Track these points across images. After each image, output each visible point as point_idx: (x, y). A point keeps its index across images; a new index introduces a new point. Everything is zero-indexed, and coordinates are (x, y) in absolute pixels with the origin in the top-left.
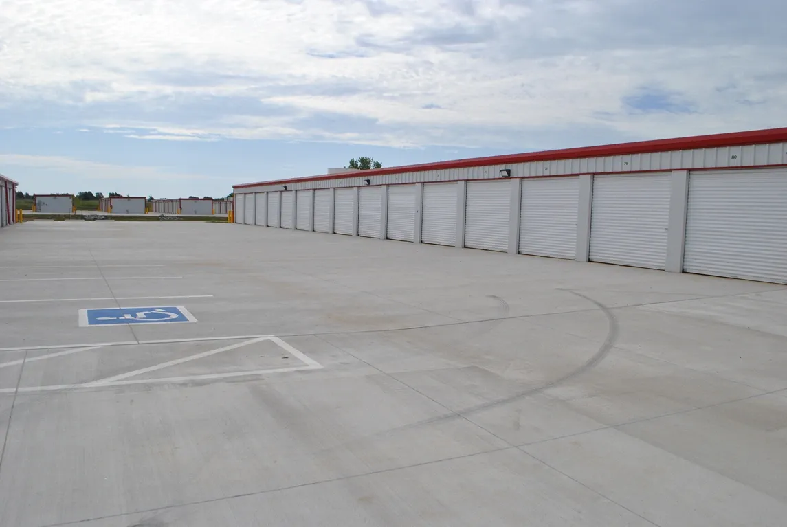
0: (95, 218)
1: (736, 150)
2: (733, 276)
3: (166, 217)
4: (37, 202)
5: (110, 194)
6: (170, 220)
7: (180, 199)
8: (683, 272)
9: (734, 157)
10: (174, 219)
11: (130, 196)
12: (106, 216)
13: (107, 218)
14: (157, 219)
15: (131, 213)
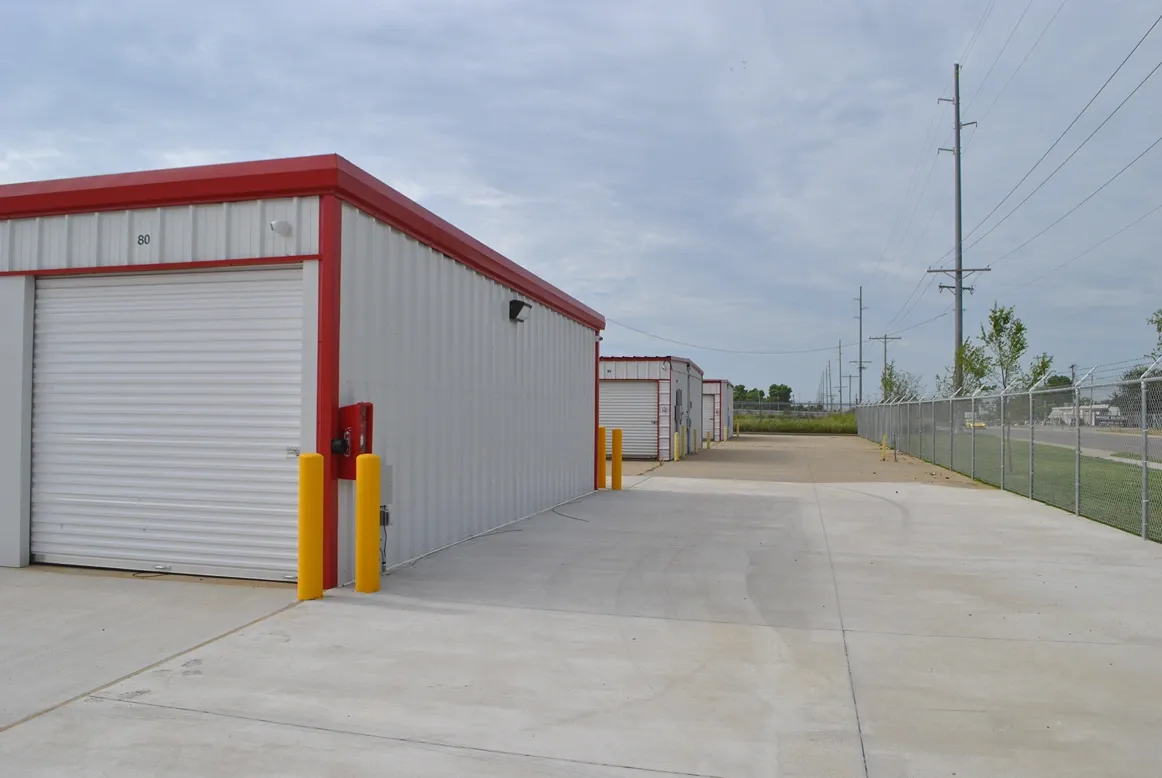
1: (147, 220)
2: (160, 567)
8: (33, 561)
9: (143, 240)
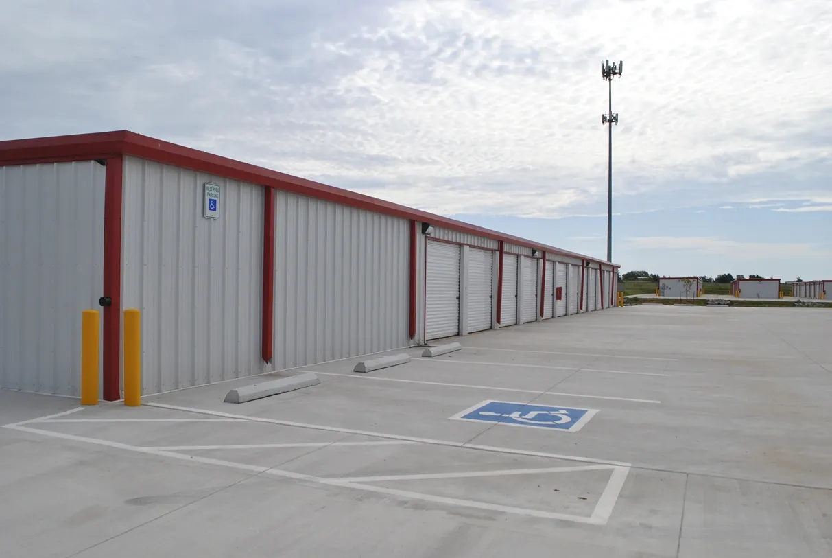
0: (719, 303)
3: (804, 303)
4: (661, 285)
5: (750, 276)
6: (808, 306)
7: (824, 281)
10: (813, 305)
11: (774, 278)
12: (731, 301)
13: (732, 304)
14: (792, 305)
15: (762, 298)
